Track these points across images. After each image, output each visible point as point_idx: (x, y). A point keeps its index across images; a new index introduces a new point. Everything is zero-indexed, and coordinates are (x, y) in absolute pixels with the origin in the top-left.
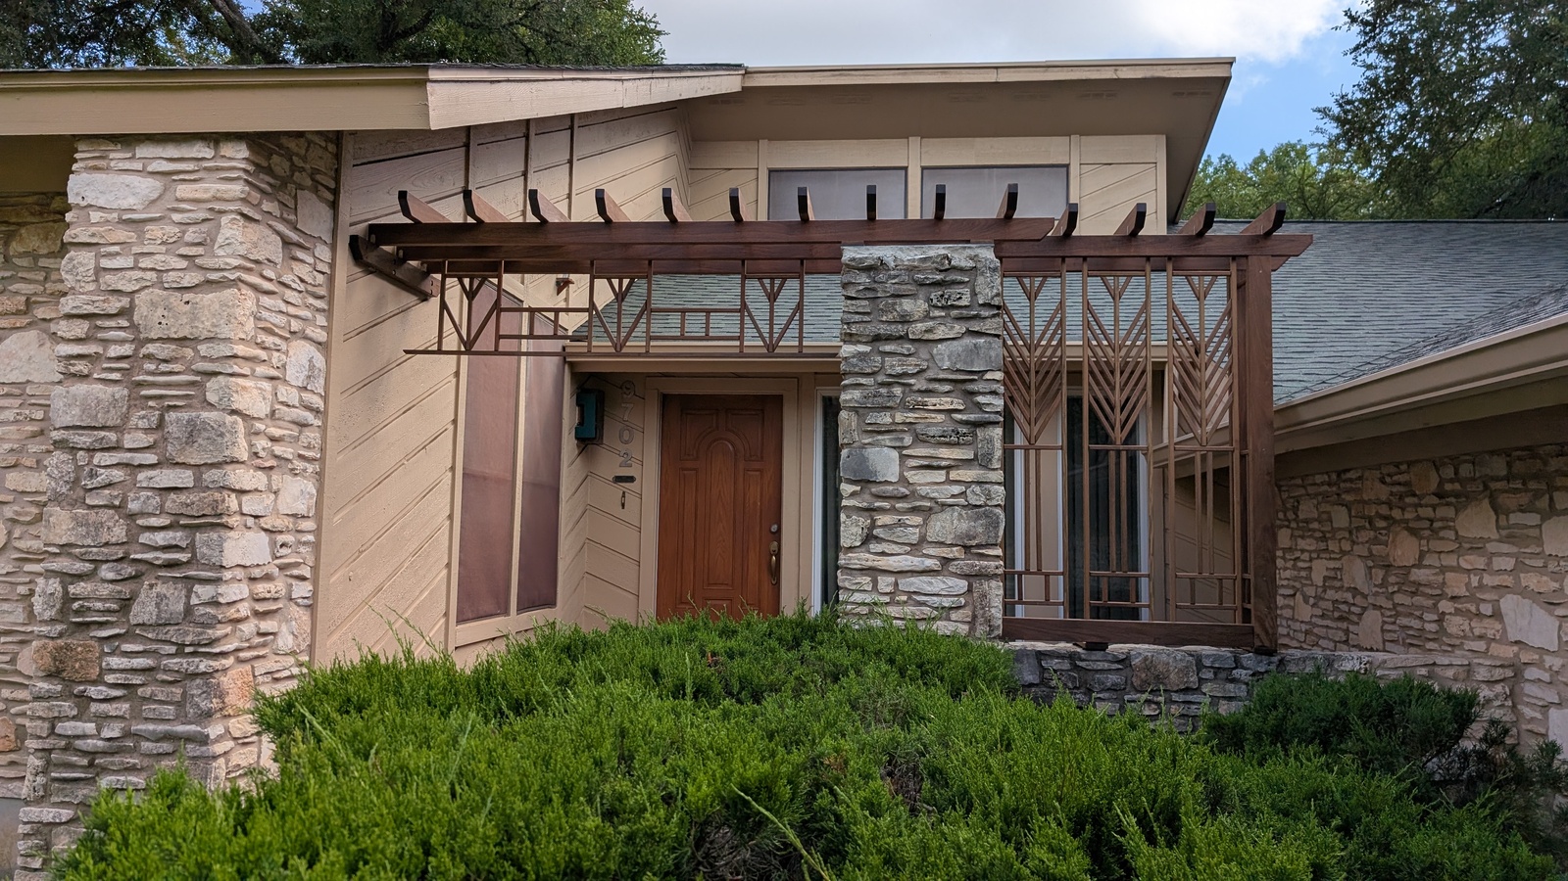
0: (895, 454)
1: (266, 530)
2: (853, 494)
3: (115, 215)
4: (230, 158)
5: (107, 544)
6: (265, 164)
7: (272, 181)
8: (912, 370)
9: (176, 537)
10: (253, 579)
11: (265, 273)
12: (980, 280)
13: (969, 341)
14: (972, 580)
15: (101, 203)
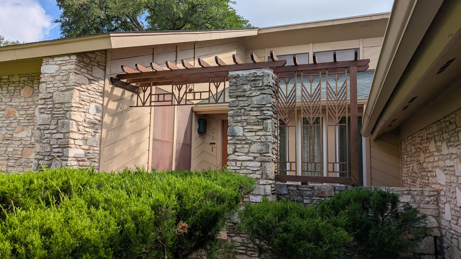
0: (242, 128)
1: (83, 149)
2: (231, 139)
3: (50, 75)
4: (73, 59)
5: (46, 152)
6: (82, 60)
7: (84, 64)
8: (246, 105)
9: (59, 150)
10: (79, 161)
11: (82, 86)
12: (265, 78)
13: (261, 96)
14: (262, 163)
15: (47, 72)
